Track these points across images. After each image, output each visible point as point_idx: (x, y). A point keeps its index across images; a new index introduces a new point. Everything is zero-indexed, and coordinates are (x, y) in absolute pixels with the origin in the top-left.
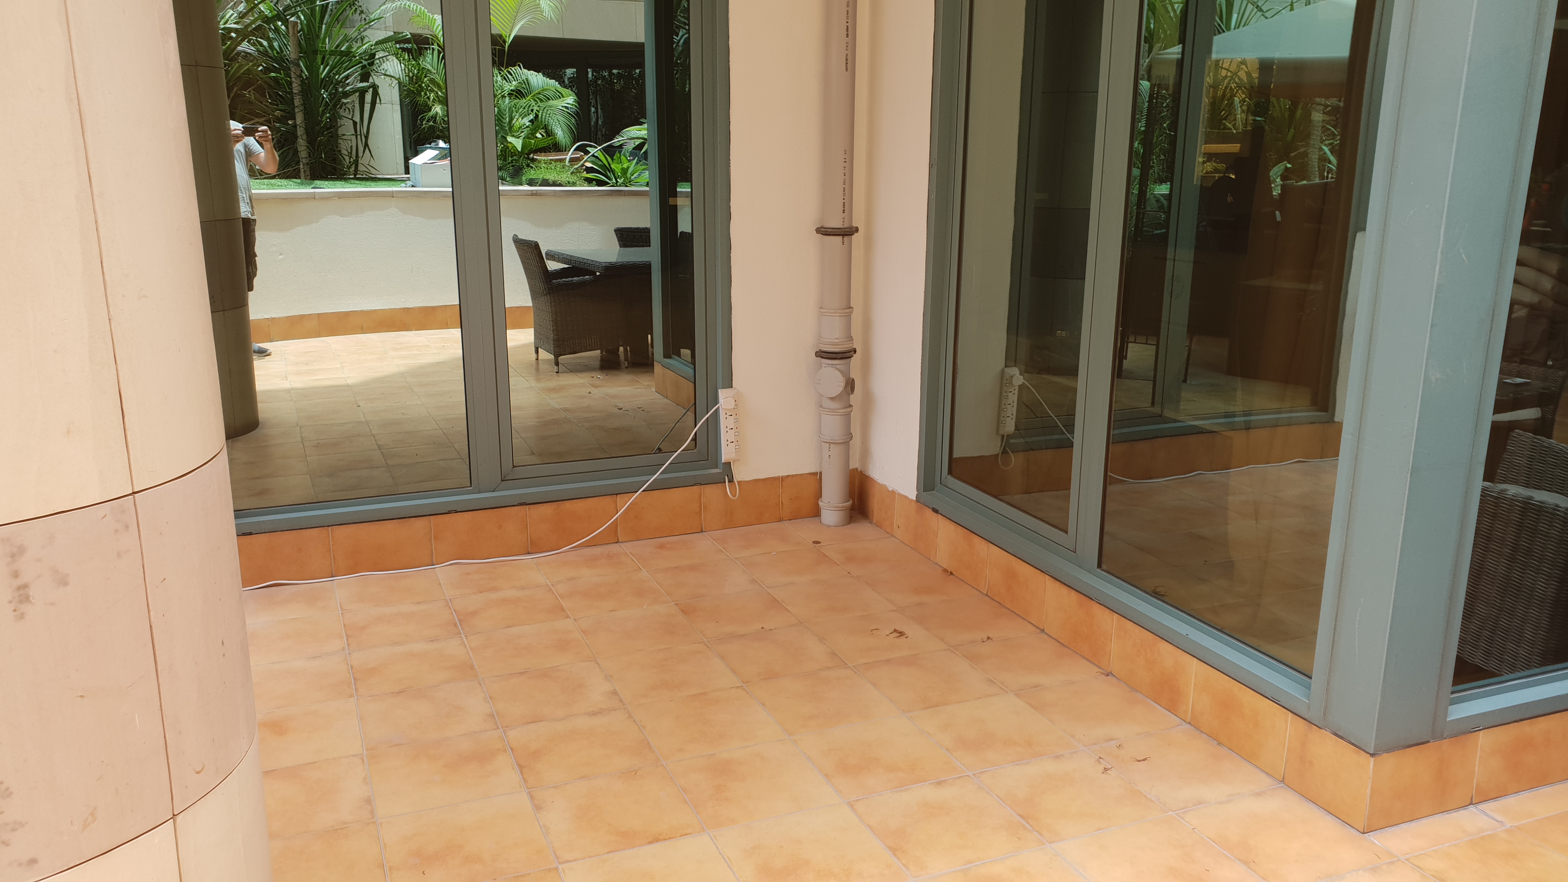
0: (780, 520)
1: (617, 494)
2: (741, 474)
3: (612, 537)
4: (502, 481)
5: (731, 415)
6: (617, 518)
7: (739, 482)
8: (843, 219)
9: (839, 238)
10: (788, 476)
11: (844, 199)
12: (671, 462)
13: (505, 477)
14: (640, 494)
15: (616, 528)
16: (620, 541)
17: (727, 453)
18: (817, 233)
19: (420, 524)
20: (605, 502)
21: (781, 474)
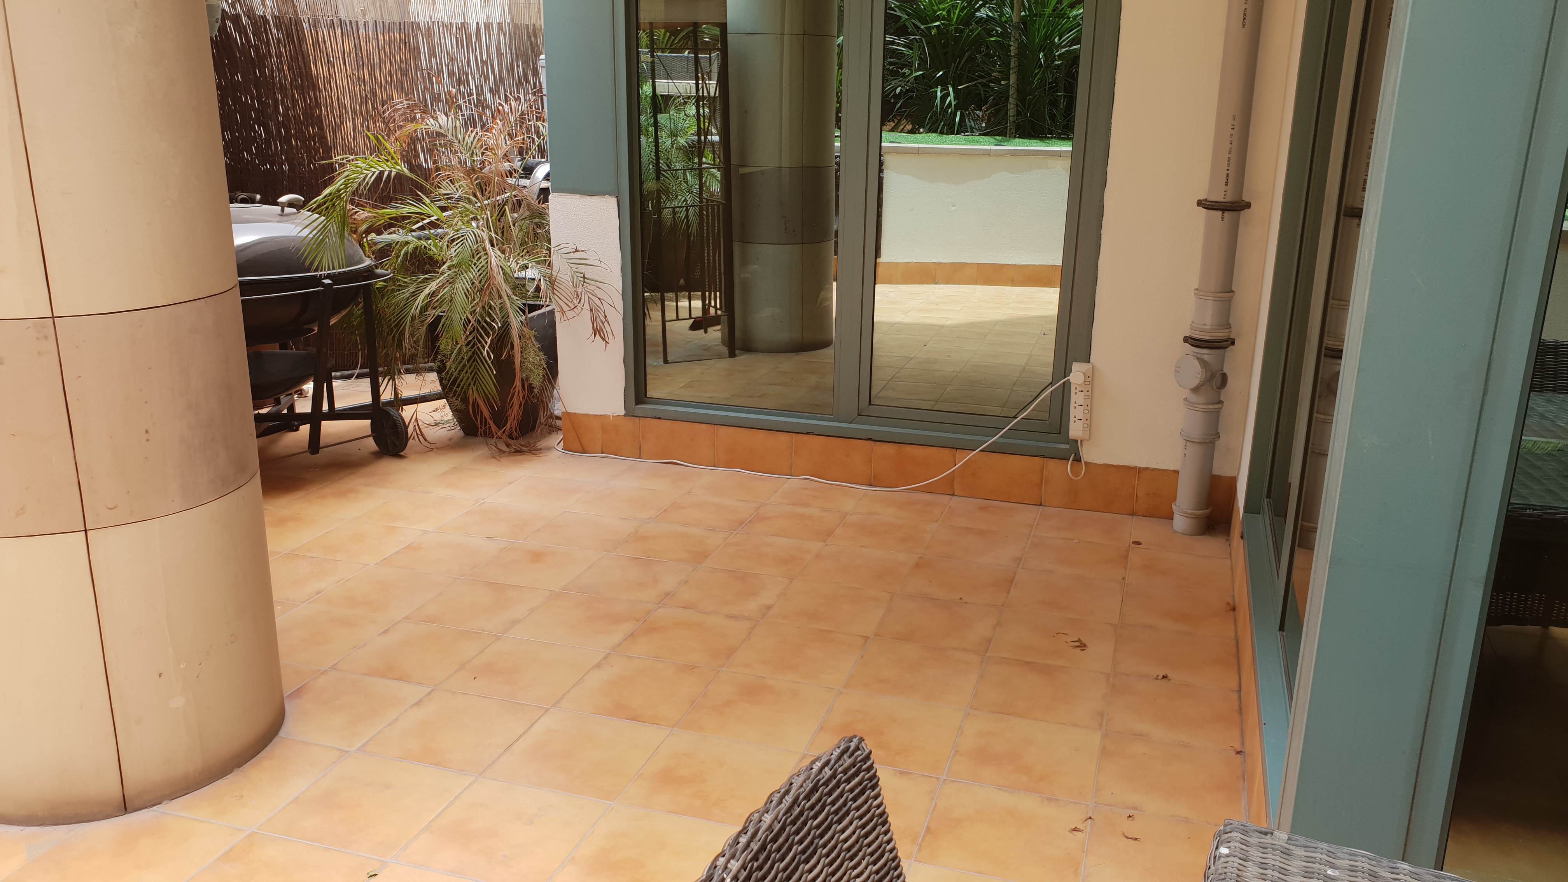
0: (1133, 514)
1: (957, 449)
2: (1089, 454)
3: (948, 488)
4: (859, 415)
5: (1082, 391)
6: (954, 470)
7: (1086, 463)
8: (1225, 191)
9: (1219, 213)
10: (1147, 468)
11: (1228, 170)
12: (1011, 427)
13: (860, 412)
14: (977, 453)
15: (953, 481)
16: (956, 494)
17: (1075, 430)
18: (1198, 206)
19: (783, 438)
20: (945, 453)
21: (1139, 465)
